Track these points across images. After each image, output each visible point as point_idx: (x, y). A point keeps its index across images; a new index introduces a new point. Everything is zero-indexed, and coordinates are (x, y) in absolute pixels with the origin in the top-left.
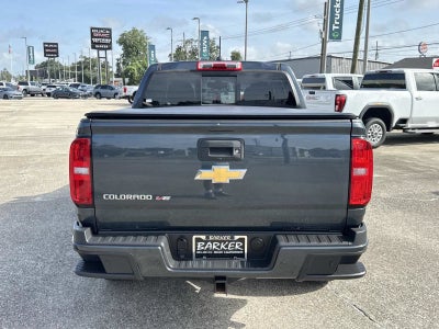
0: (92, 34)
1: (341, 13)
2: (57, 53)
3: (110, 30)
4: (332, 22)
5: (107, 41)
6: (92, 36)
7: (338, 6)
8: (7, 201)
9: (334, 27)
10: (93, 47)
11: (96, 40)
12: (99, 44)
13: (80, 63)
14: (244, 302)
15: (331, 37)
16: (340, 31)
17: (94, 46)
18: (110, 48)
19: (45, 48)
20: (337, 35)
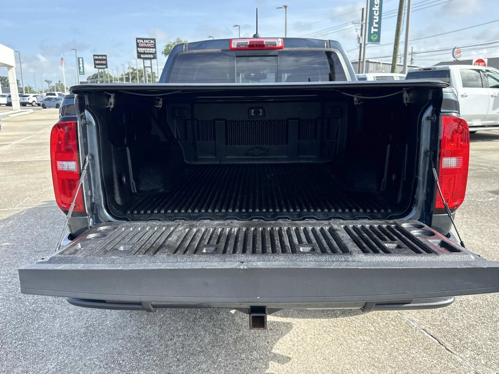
0: (137, 44)
1: (380, 16)
2: (106, 64)
3: (154, 40)
4: (371, 24)
5: (152, 50)
6: (138, 46)
7: (376, 8)
8: (35, 205)
9: (373, 30)
10: (139, 57)
11: (141, 50)
12: (144, 53)
13: (128, 74)
14: (289, 326)
15: (370, 40)
16: (378, 33)
17: (139, 55)
18: (155, 58)
19: (95, 60)
20: (375, 38)
